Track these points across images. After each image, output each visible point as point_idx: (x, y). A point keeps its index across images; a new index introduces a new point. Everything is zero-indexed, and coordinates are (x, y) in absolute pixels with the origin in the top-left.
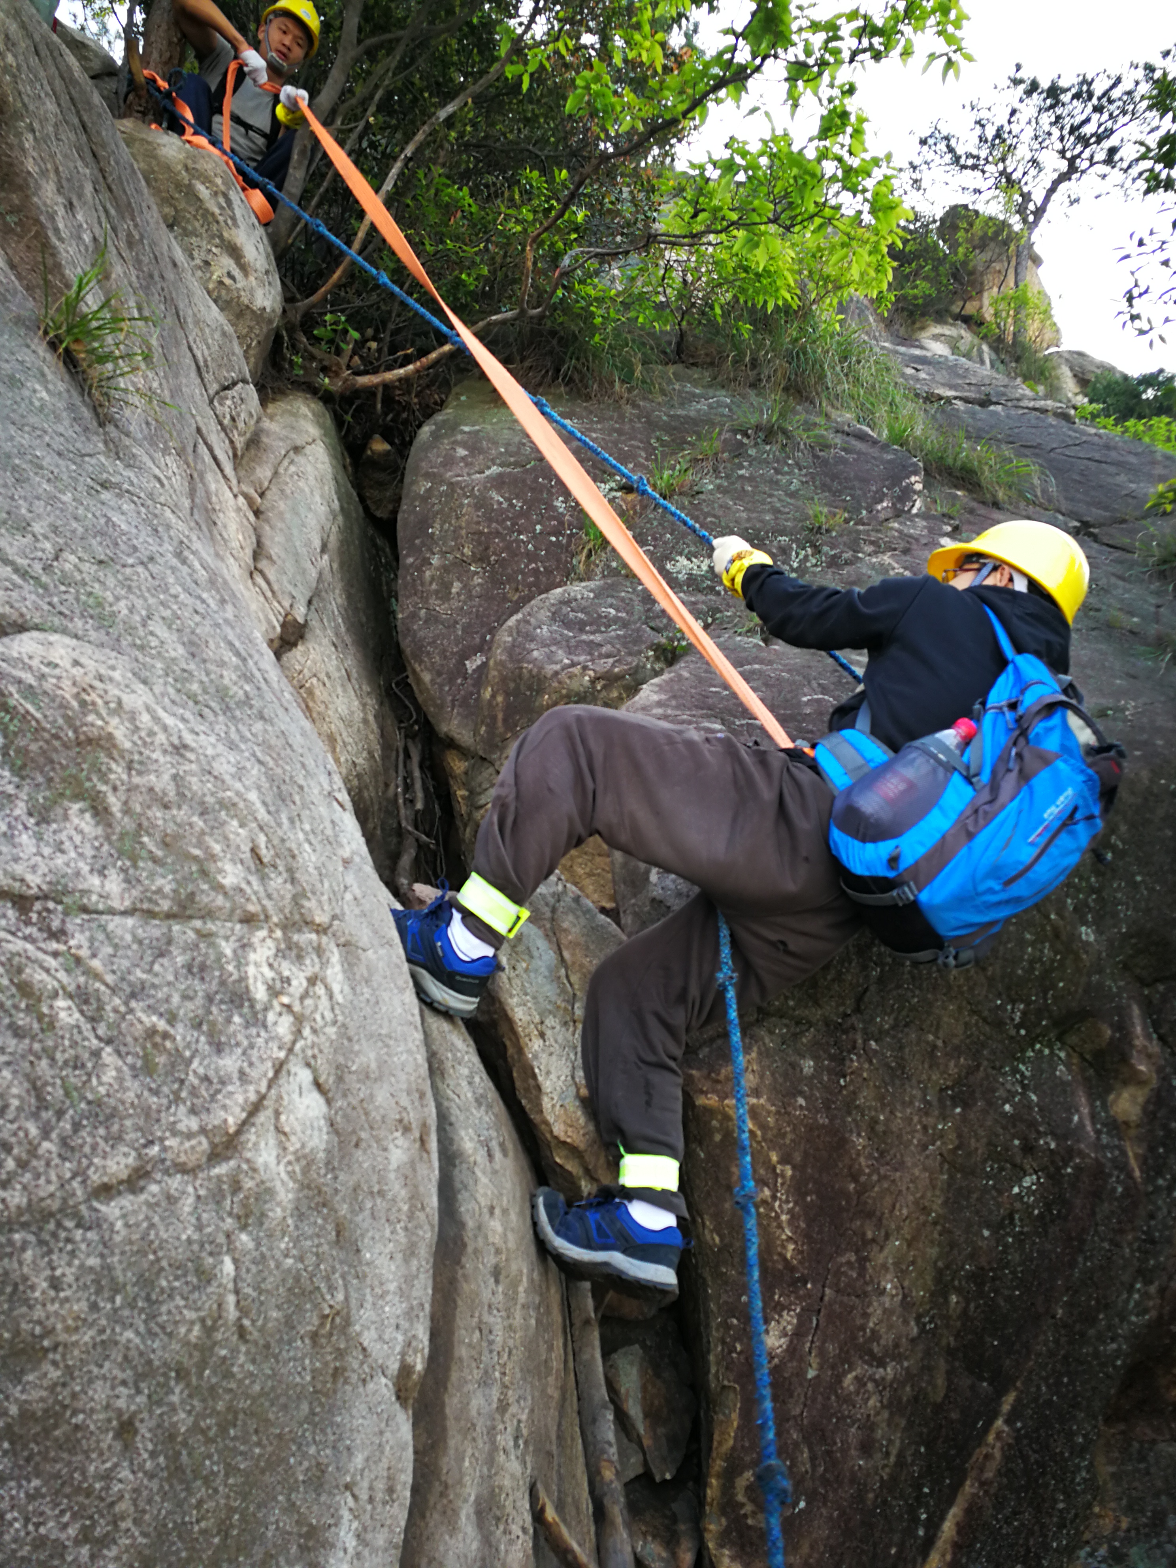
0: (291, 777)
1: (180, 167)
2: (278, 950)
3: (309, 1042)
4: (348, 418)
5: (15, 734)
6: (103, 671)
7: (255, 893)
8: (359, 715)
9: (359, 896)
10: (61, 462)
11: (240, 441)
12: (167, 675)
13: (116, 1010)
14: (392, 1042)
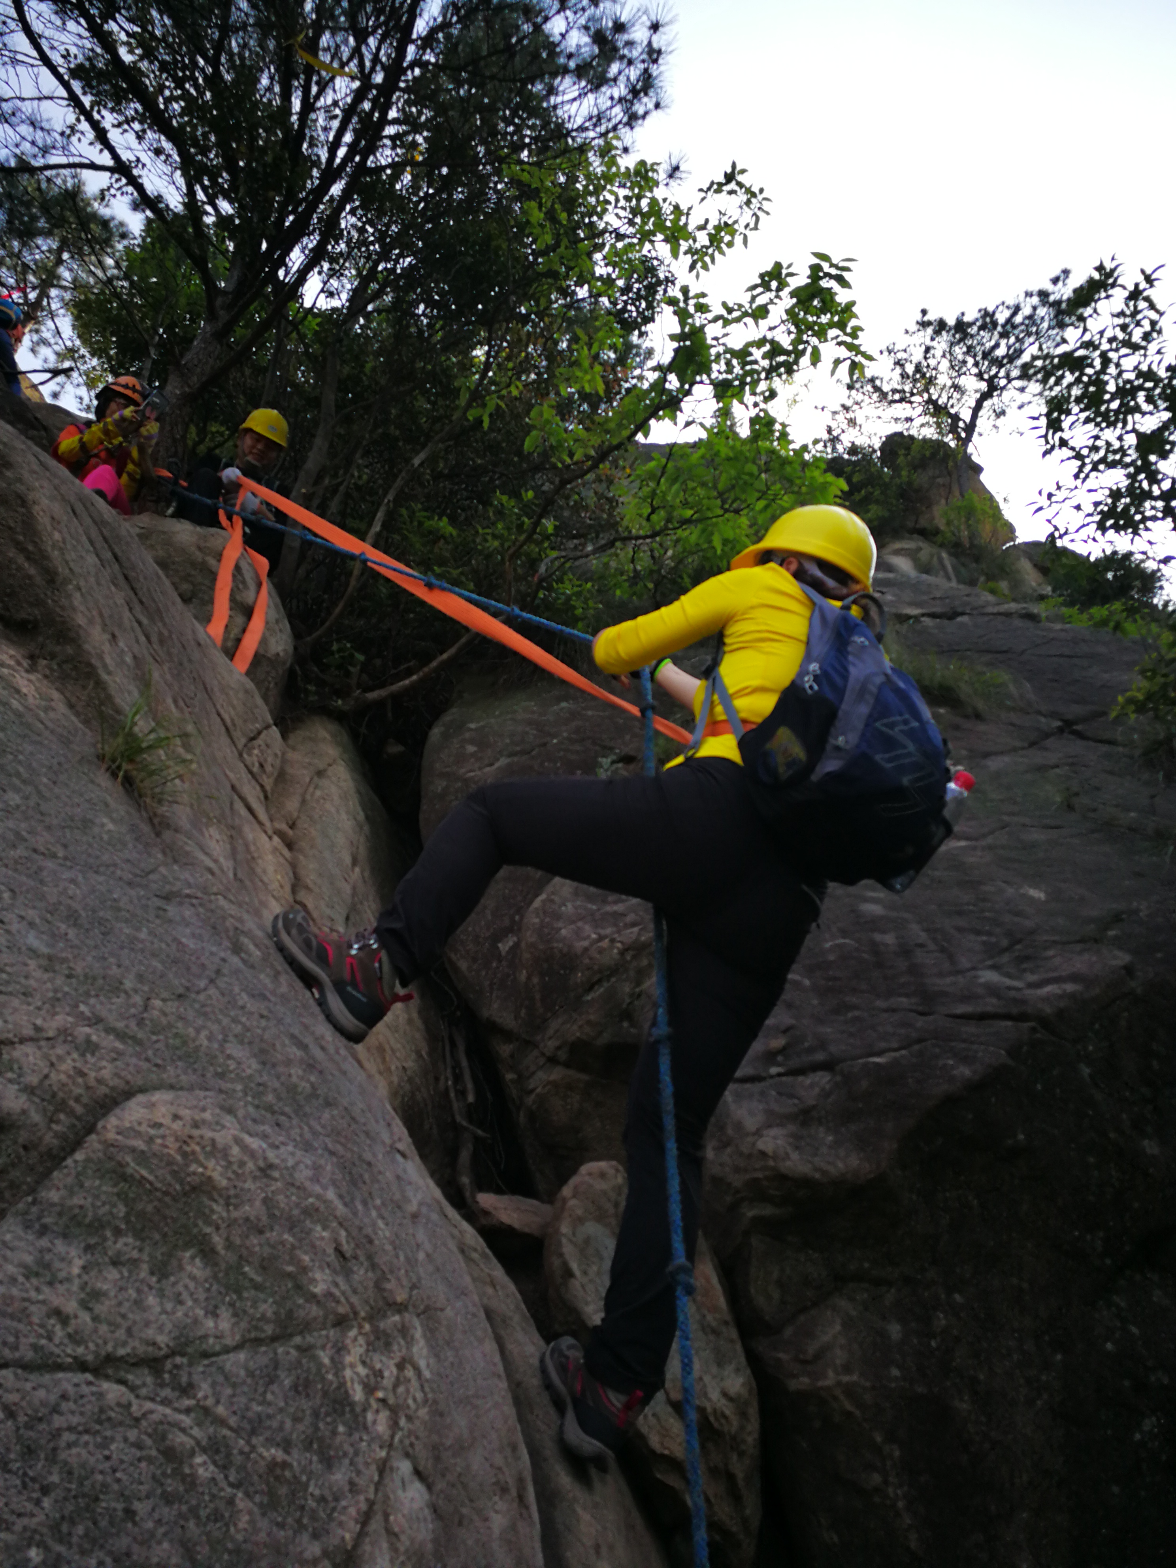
0: (360, 1157)
1: (193, 549)
2: (368, 1344)
3: (406, 1432)
4: (363, 730)
5: (134, 1200)
6: (197, 1118)
7: (343, 1293)
9: (430, 1251)
10: (133, 893)
11: (268, 783)
12: (246, 1094)
13: (241, 1452)
14: (479, 1402)
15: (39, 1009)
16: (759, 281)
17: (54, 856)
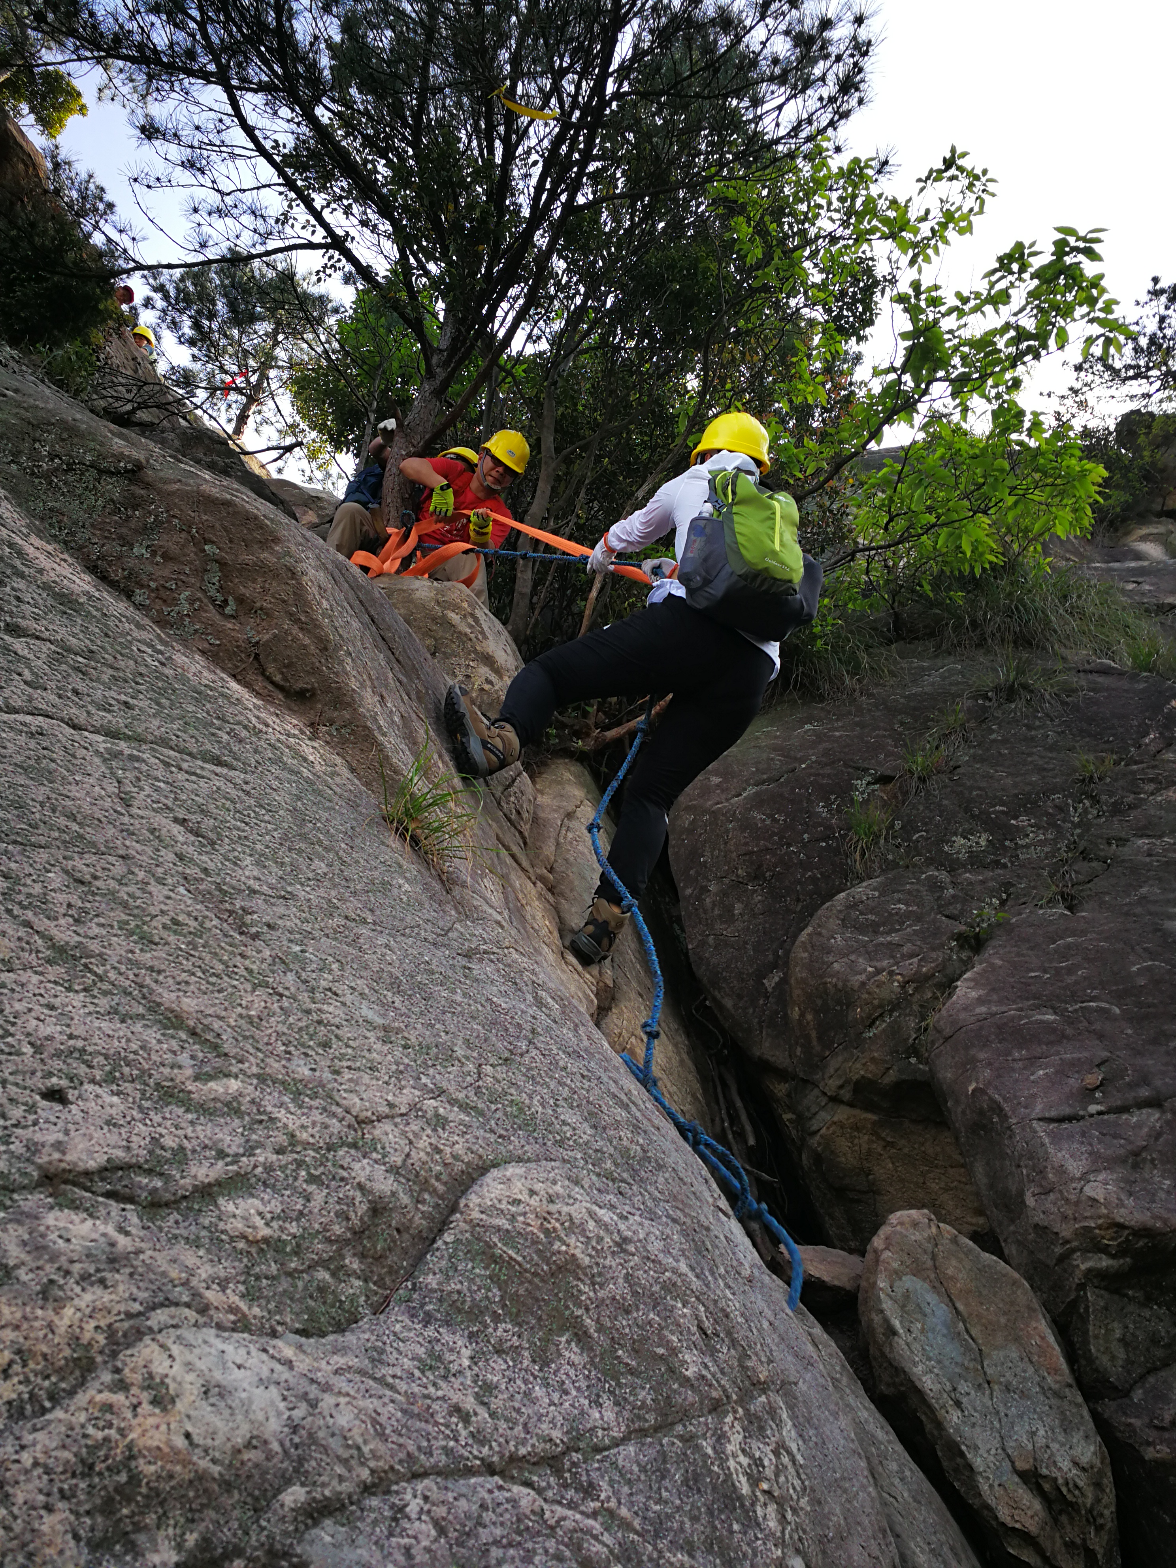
0: (697, 1221)
2: (744, 1430)
3: (793, 1526)
4: (604, 769)
6: (550, 1191)
7: (713, 1375)
8: (675, 1060)
10: (440, 953)
11: (526, 829)
12: (587, 1163)
13: (651, 1559)
14: (847, 1485)
15: (387, 1083)
16: (997, 265)
17: (364, 922)
